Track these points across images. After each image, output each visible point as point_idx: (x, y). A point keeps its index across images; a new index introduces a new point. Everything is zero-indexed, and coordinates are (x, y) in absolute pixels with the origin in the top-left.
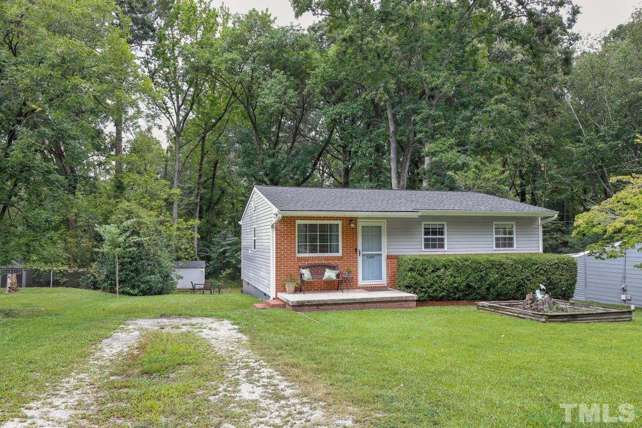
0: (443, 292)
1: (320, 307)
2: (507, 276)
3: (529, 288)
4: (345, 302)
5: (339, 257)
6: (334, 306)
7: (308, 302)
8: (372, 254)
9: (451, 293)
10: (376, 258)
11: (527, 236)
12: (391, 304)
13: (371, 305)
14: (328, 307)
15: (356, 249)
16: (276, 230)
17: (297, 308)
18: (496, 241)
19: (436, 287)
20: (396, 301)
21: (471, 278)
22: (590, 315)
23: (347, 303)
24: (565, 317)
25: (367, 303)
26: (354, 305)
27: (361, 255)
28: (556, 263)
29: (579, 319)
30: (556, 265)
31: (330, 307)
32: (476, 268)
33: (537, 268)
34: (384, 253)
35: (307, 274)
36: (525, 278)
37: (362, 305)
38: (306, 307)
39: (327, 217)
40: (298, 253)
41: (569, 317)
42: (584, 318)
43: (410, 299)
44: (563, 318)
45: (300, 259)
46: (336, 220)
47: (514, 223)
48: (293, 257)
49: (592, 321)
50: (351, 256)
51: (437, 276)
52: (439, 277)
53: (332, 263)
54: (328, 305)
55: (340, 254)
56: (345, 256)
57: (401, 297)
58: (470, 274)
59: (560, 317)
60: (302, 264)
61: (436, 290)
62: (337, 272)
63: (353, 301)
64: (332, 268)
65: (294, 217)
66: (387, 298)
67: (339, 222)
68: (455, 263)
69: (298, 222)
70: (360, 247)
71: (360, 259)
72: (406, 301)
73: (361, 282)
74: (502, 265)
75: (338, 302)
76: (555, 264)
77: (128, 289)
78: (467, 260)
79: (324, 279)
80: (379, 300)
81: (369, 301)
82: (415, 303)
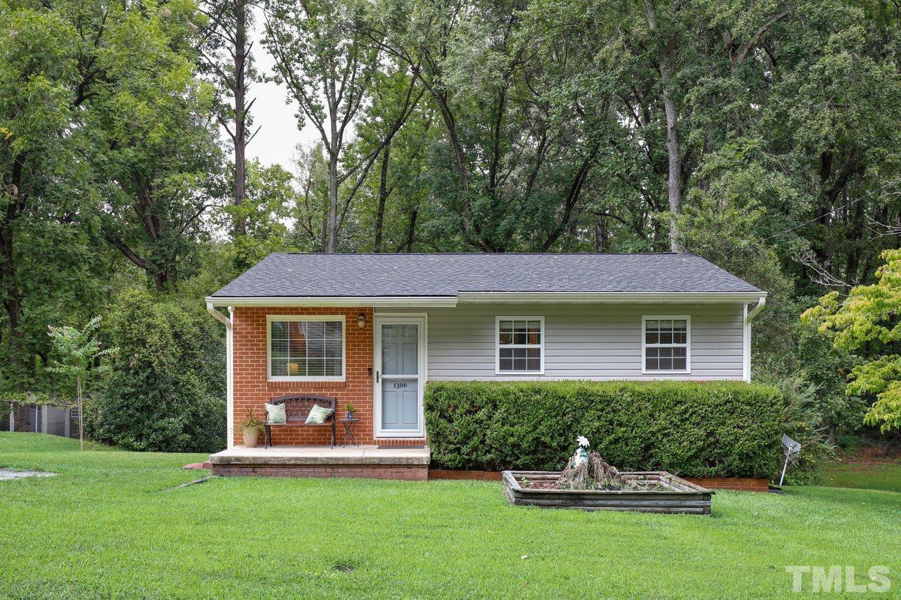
0: (490, 452)
1: (259, 470)
2: (620, 425)
3: (668, 452)
4: (299, 462)
5: (340, 383)
6: (281, 470)
7: (238, 459)
8: (404, 380)
9: (507, 455)
10: (409, 386)
11: (716, 345)
12: (381, 471)
13: (345, 470)
14: (272, 470)
15: (370, 370)
16: (234, 333)
17: (222, 470)
18: (647, 355)
19: (475, 441)
20: (392, 466)
21: (542, 428)
22: (613, 497)
23: (303, 465)
24: (557, 497)
25: (338, 466)
26: (316, 470)
27: (380, 380)
28: (728, 401)
29: (588, 502)
30: (729, 405)
31: (275, 470)
32: (553, 408)
33: (685, 412)
34: (423, 377)
35: (275, 413)
36: (659, 431)
37: (329, 470)
38: (234, 470)
39: (320, 309)
40: (272, 375)
41: (565, 497)
42: (600, 502)
43: (416, 463)
44: (553, 499)
45: (274, 386)
46: (336, 313)
47: (688, 318)
48: (261, 382)
49: (615, 509)
50: (361, 382)
51: (476, 422)
52: (479, 422)
53: (328, 394)
54: (272, 466)
55: (342, 379)
56: (351, 382)
57: (400, 459)
58: (542, 420)
59: (547, 496)
60: (276, 394)
61: (475, 449)
62: (330, 410)
63: (313, 462)
64: (323, 402)
65: (263, 309)
66: (373, 458)
67: (341, 318)
68: (512, 397)
69: (271, 318)
70: (378, 367)
71: (378, 388)
72: (409, 465)
73: (379, 432)
74: (609, 403)
75: (288, 463)
76: (725, 404)
77: (132, 440)
78: (538, 392)
79: (306, 422)
80: (358, 463)
81: (341, 462)
82: (425, 472)
